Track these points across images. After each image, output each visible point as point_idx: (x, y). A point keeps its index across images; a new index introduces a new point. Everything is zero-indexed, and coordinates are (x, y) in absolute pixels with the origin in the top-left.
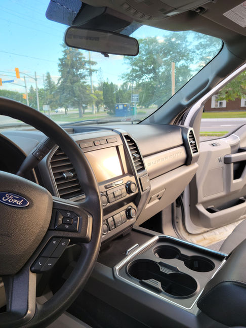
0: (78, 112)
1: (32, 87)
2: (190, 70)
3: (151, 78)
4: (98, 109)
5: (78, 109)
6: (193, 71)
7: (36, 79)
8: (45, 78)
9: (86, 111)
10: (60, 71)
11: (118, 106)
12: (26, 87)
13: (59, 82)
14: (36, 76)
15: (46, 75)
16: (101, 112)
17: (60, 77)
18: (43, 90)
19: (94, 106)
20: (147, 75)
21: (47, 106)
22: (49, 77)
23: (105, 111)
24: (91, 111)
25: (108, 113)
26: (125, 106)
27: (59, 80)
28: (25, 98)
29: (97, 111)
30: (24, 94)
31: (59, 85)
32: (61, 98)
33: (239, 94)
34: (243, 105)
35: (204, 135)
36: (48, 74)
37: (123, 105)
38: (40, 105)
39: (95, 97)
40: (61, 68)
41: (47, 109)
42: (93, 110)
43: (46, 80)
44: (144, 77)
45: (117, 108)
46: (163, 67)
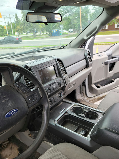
0: (33, 35)
1: (8, 22)
2: (89, 10)
3: (69, 15)
4: (43, 33)
5: (33, 33)
6: (91, 10)
7: (10, 18)
8: (15, 17)
9: (37, 34)
10: (22, 13)
11: (53, 31)
12: (5, 22)
13: (22, 19)
14: (10, 16)
15: (15, 15)
16: (45, 34)
17: (23, 16)
18: (14, 23)
19: (41, 31)
20: (67, 13)
21: (17, 32)
22: (16, 16)
23: (47, 33)
24: (40, 34)
25: (48, 35)
26: (57, 31)
27: (22, 18)
28: (5, 28)
29: (42, 34)
30: (5, 26)
31: (22, 20)
32: (24, 28)
33: (114, 22)
34: (116, 27)
35: (96, 45)
36: (16, 14)
37: (56, 30)
38: (13, 31)
39: (41, 26)
40: (23, 12)
41: (17, 34)
42: (41, 33)
43: (15, 18)
44: (66, 15)
45: (53, 32)
46: (75, 9)
